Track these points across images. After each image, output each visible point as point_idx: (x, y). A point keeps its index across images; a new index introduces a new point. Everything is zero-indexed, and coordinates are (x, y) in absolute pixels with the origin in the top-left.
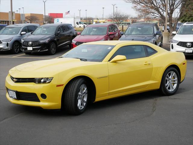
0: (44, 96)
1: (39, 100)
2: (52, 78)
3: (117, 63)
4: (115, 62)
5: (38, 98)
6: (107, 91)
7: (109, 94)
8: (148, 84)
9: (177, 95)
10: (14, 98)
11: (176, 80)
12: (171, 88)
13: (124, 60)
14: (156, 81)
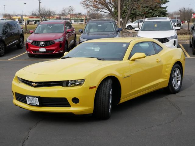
0: (75, 100)
1: (69, 104)
2: (84, 80)
3: (136, 61)
4: (134, 60)
5: (68, 103)
6: (130, 92)
7: (131, 94)
8: (159, 83)
9: (181, 92)
10: (36, 105)
11: (179, 77)
12: (176, 85)
13: (144, 57)
14: (165, 78)
